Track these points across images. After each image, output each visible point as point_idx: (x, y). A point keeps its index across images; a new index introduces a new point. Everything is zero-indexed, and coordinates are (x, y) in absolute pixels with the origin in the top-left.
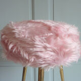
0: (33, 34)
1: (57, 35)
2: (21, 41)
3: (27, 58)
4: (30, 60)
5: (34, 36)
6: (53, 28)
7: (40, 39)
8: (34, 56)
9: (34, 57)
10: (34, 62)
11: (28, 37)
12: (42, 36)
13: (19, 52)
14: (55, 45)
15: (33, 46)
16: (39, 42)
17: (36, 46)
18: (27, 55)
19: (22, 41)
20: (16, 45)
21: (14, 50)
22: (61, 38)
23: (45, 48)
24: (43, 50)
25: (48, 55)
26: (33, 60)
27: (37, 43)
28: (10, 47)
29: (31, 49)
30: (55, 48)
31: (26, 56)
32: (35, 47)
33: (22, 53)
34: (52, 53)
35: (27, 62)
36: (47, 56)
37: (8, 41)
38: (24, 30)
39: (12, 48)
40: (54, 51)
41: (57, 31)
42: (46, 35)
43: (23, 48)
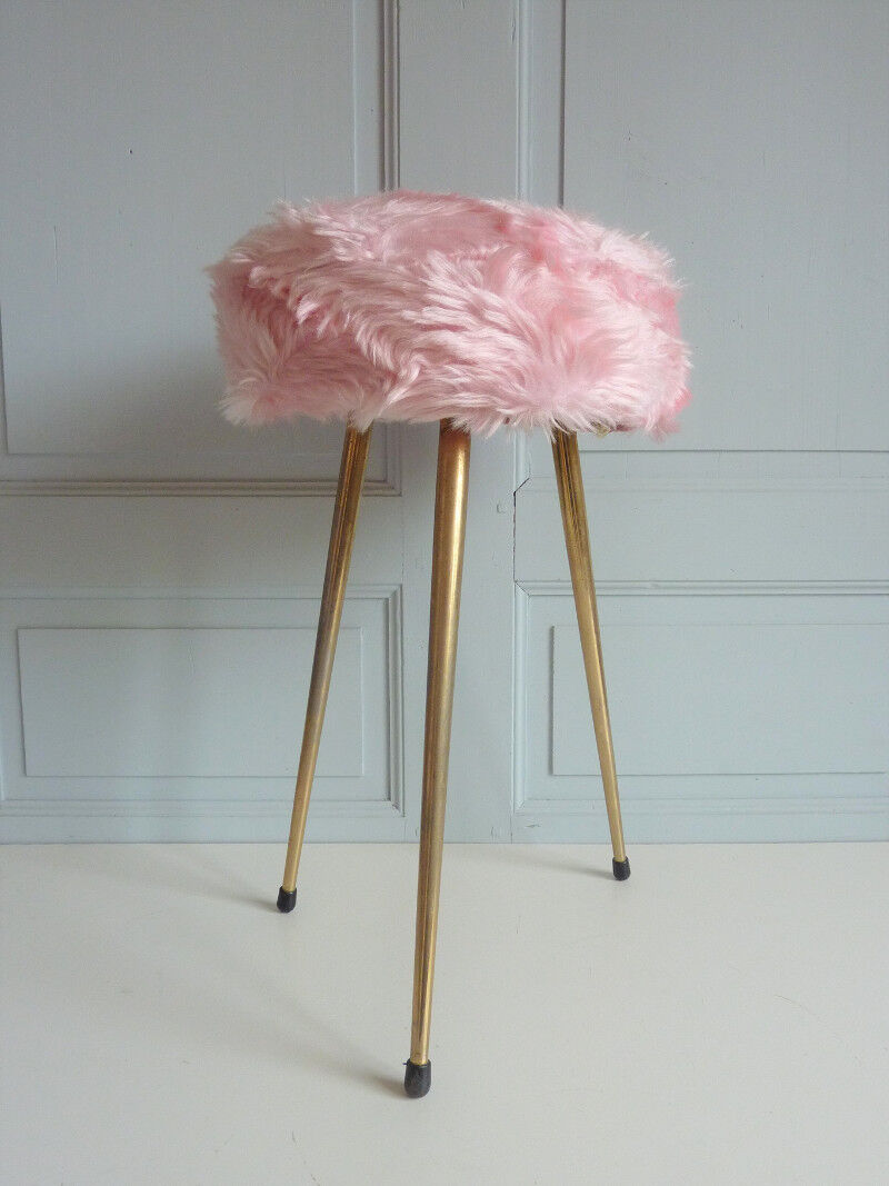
0: (417, 244)
1: (536, 256)
2: (361, 283)
3: (389, 364)
4: (403, 373)
5: (423, 255)
6: (516, 223)
7: (449, 266)
8: (420, 350)
9: (419, 357)
10: (424, 380)
11: (393, 262)
12: (465, 258)
13: (349, 335)
14: (524, 299)
15: (420, 298)
16: (446, 281)
17: (432, 297)
18: (388, 348)
19: (364, 282)
20: (328, 306)
21: (321, 329)
22: (557, 269)
23: (476, 310)
24: (466, 319)
25: (486, 348)
26: (415, 374)
27: (439, 281)
28: (303, 311)
29: (409, 314)
30: (526, 316)
31: (381, 353)
32: (428, 304)
33: (361, 338)
34: (511, 341)
35: (387, 386)
36: (482, 352)
37: (286, 291)
38: (372, 230)
39: (313, 318)
40: (518, 331)
41: (535, 235)
42: (483, 250)
43: (370, 312)
